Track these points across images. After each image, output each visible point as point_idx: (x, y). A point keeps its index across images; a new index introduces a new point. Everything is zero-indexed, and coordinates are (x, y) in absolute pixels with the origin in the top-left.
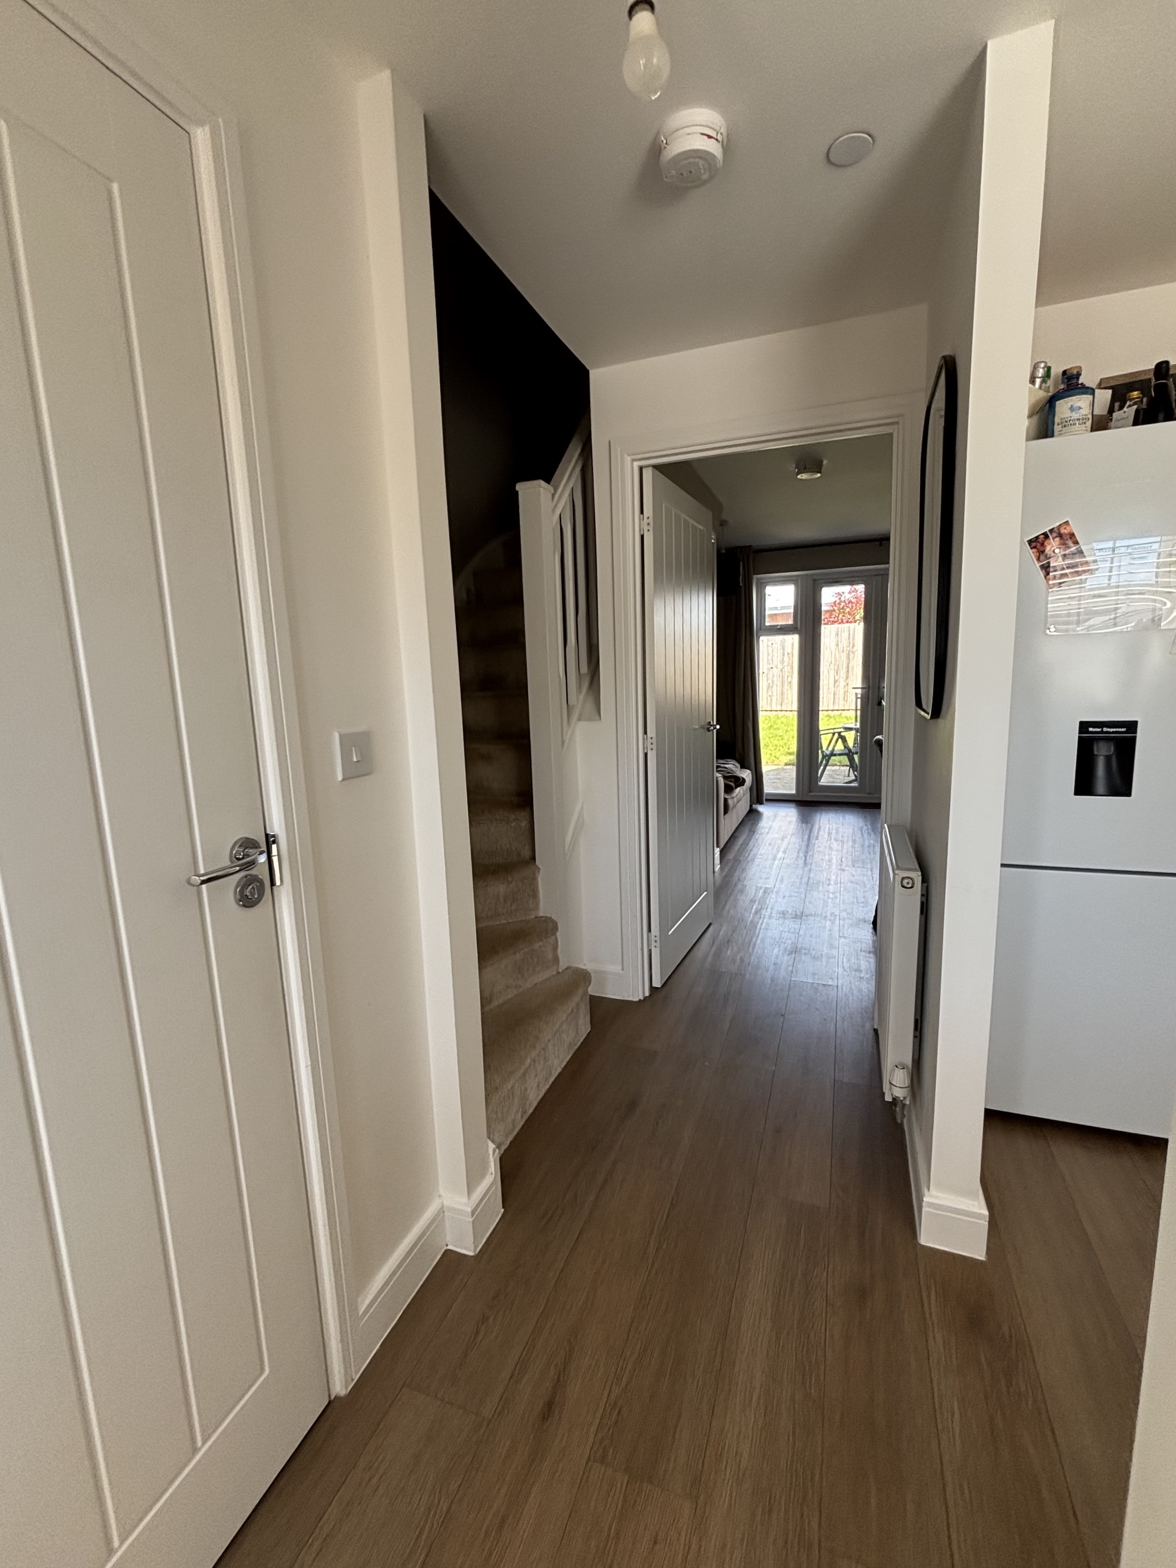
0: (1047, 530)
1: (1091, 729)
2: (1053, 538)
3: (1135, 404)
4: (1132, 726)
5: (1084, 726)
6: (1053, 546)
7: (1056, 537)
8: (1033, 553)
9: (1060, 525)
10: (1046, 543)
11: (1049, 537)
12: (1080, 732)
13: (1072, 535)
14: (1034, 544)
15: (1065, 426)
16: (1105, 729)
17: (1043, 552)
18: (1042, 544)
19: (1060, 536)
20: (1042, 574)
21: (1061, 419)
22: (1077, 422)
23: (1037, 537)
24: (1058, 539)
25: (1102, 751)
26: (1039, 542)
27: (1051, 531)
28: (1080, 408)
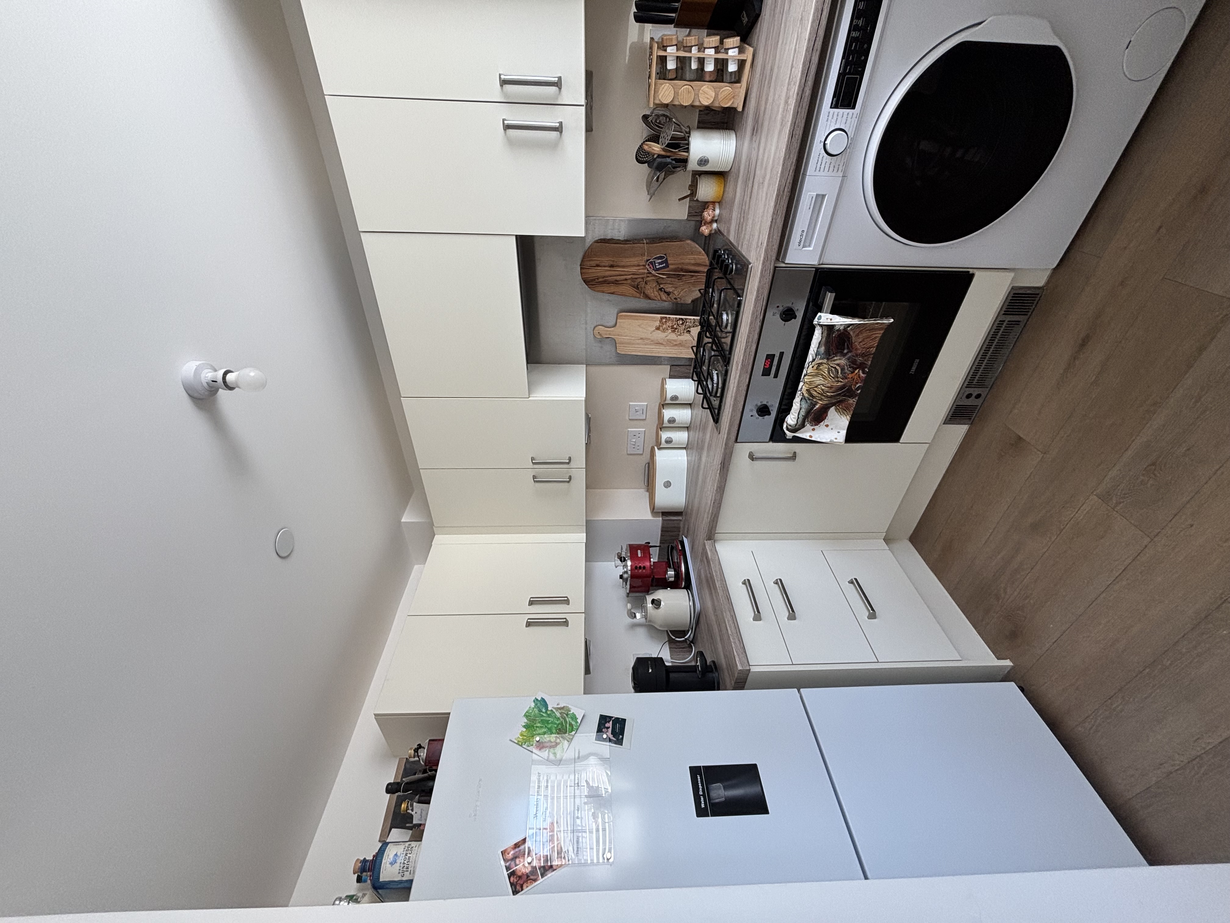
0: (506, 873)
1: (703, 806)
2: (516, 865)
3: (412, 805)
4: (695, 771)
5: (701, 813)
6: (523, 866)
7: (515, 863)
8: (527, 887)
9: (504, 859)
10: (520, 874)
11: (514, 871)
12: (707, 815)
13: (517, 846)
14: (518, 888)
15: (407, 868)
16: (701, 793)
17: (528, 876)
18: (520, 877)
19: (515, 858)
20: (550, 875)
21: (399, 873)
22: (409, 855)
23: (512, 884)
24: (517, 861)
25: (719, 792)
26: (516, 882)
27: (508, 868)
28: (396, 855)
